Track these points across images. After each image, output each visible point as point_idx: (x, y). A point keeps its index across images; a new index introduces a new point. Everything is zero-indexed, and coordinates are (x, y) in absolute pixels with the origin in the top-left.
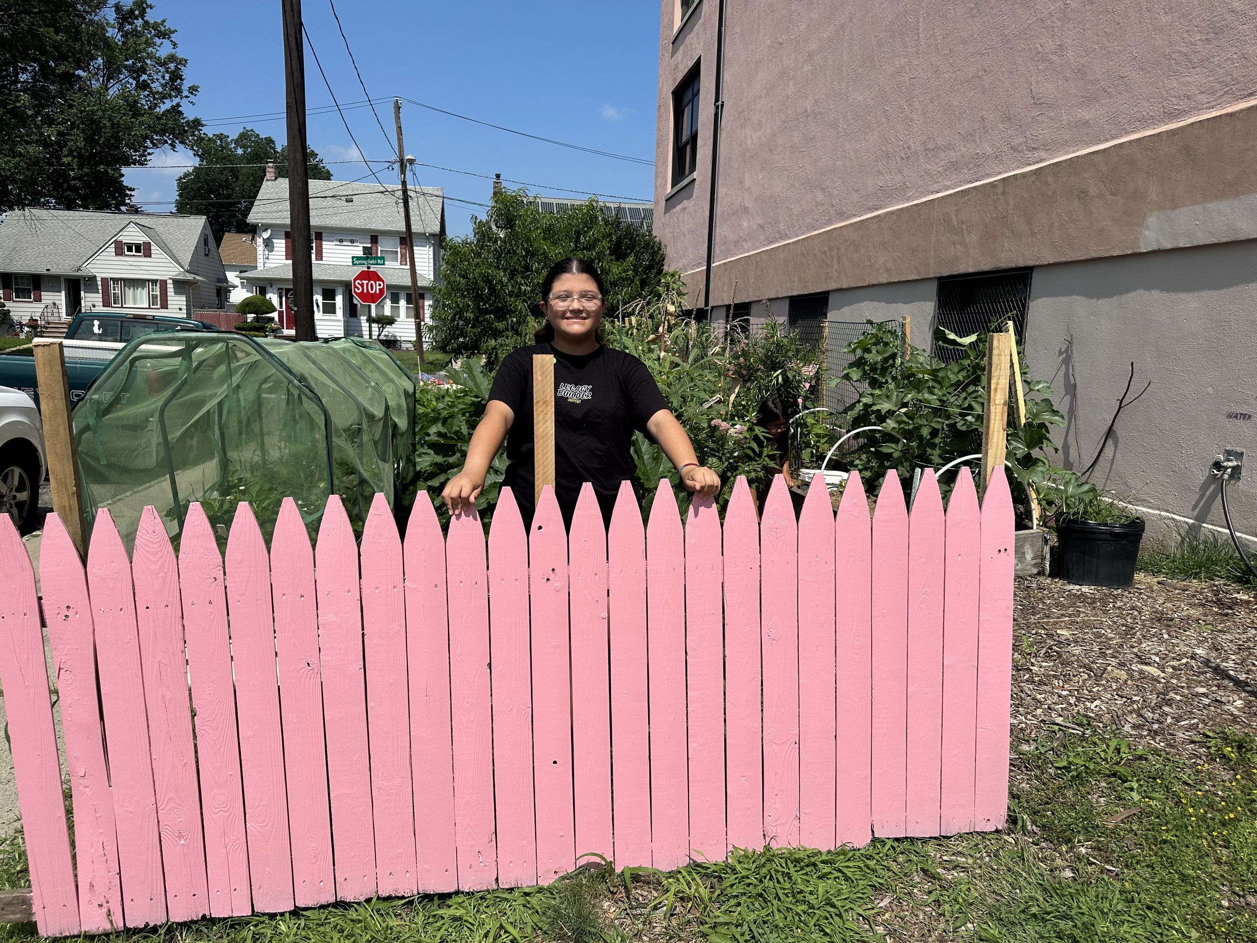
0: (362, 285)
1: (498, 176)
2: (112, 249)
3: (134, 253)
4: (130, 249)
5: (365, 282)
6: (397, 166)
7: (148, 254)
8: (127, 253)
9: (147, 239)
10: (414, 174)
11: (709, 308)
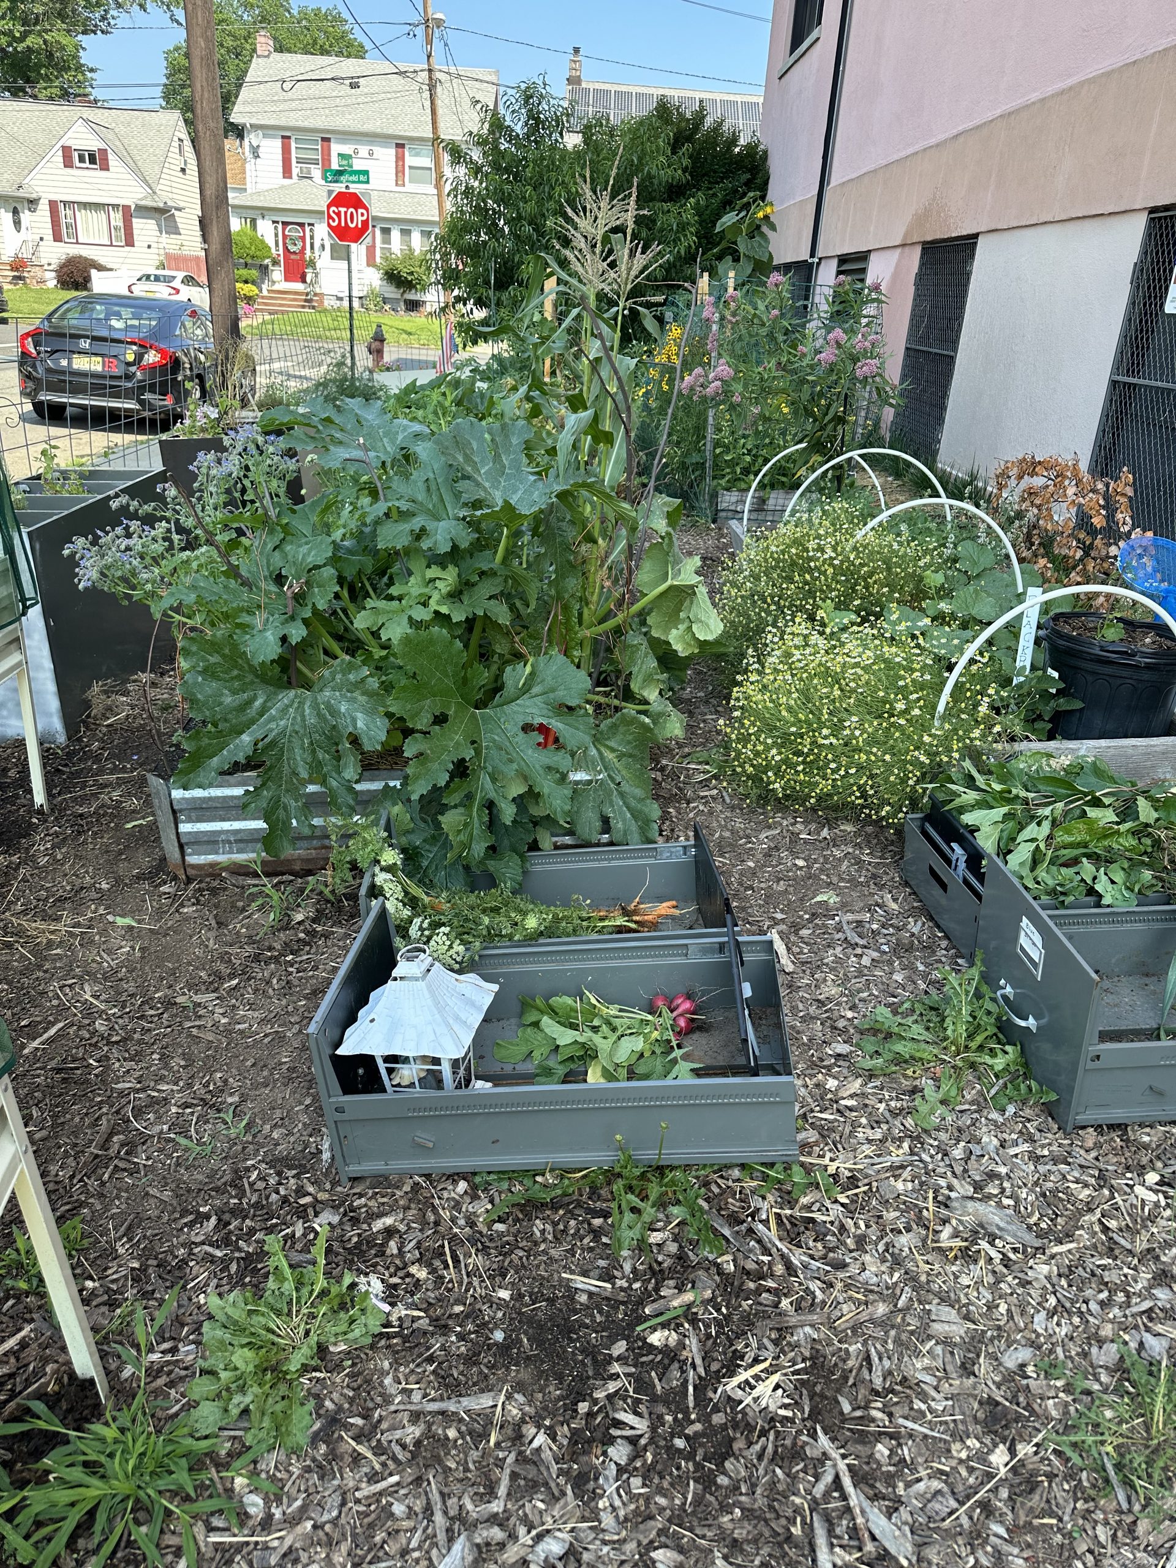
0: (338, 214)
1: (576, 50)
2: (59, 158)
3: (87, 165)
4: (82, 159)
5: (343, 210)
6: (420, 31)
7: (105, 167)
8: (78, 165)
9: (103, 146)
10: (446, 45)
11: (816, 260)
